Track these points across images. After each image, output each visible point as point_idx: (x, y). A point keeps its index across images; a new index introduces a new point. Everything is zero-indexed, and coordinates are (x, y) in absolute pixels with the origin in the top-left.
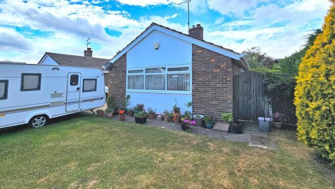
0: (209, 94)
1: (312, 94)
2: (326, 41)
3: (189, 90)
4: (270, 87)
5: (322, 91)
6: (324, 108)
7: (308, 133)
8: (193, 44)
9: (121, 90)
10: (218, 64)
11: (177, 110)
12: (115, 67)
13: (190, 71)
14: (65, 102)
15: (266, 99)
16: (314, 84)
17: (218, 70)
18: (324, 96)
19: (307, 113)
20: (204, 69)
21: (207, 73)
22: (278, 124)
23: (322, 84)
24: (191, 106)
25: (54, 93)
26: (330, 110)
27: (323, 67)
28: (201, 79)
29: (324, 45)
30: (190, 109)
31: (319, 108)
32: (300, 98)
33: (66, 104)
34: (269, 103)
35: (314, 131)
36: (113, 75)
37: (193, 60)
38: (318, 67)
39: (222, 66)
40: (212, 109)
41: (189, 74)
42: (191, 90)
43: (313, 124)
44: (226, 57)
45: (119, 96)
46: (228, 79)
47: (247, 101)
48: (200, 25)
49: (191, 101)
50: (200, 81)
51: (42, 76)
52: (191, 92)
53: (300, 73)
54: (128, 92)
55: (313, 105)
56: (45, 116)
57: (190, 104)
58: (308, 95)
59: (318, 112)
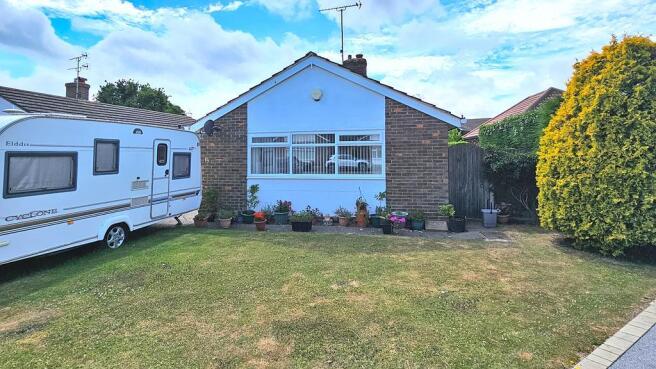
0: (415, 178)
1: (560, 170)
2: (571, 113)
3: (380, 173)
4: (494, 167)
5: (569, 167)
6: (572, 184)
7: (554, 215)
8: (386, 98)
9: (235, 176)
10: (429, 132)
11: (362, 206)
12: (217, 130)
13: (382, 141)
14: (149, 198)
15: (486, 184)
16: (562, 160)
17: (428, 142)
18: (572, 172)
19: (554, 192)
20: (406, 139)
21: (410, 145)
22: (505, 218)
23: (570, 159)
24: (384, 199)
25: (136, 180)
26: (577, 186)
27: (570, 141)
28: (401, 155)
29: (569, 117)
30: (383, 204)
31: (566, 185)
32: (544, 176)
33: (152, 202)
34: (490, 190)
35: (562, 211)
36: (212, 145)
37: (387, 123)
38: (564, 142)
39: (435, 135)
40: (418, 201)
41: (380, 147)
42: (384, 172)
43: (560, 203)
44: (440, 121)
45: (230, 188)
46: (444, 155)
47: (461, 189)
48: (361, 56)
49: (383, 190)
50: (400, 158)
51: (121, 145)
52: (383, 175)
53: (543, 148)
54: (253, 178)
55: (561, 182)
56: (124, 225)
57: (382, 196)
58: (555, 173)
59: (566, 189)
